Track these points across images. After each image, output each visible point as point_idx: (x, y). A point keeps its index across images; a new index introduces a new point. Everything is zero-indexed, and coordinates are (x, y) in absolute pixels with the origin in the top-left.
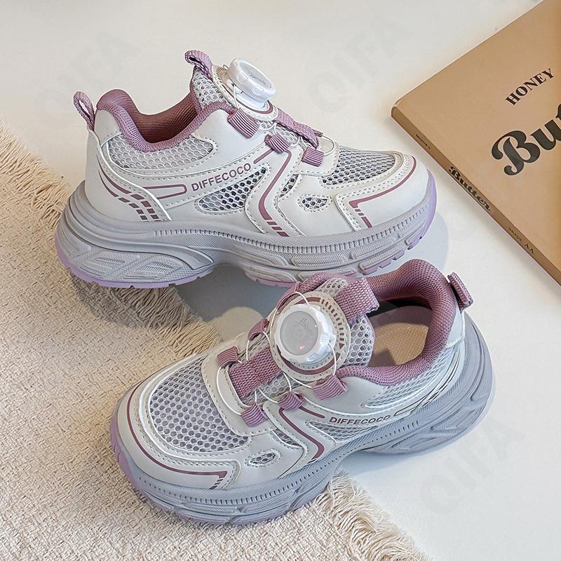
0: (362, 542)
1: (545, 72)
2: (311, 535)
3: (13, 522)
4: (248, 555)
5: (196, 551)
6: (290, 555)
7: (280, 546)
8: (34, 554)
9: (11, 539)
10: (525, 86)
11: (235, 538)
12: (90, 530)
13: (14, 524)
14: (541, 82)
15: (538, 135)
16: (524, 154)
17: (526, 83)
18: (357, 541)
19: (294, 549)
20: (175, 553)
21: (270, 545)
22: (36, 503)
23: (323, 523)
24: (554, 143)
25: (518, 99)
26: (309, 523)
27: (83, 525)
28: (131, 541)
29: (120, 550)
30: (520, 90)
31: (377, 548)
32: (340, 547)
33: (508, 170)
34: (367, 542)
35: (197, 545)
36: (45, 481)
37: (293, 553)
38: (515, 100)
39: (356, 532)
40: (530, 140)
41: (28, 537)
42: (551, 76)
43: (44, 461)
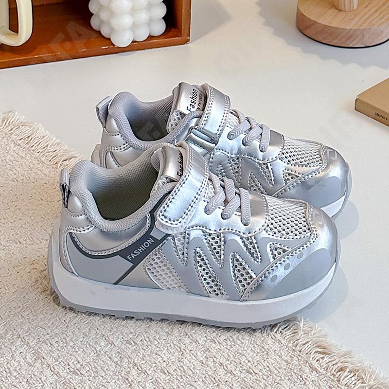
2: (278, 357)
4: (225, 368)
5: (182, 365)
6: (261, 368)
7: (252, 363)
9: (28, 354)
11: (215, 357)
13: (31, 344)
18: (316, 360)
19: (264, 364)
20: (165, 364)
21: (244, 362)
22: (49, 332)
23: (287, 349)
26: (276, 349)
28: (127, 356)
32: (302, 362)
37: (263, 367)
39: (316, 354)
41: (42, 352)
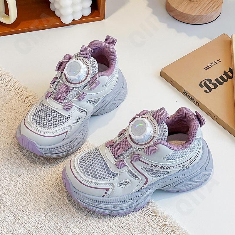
0: (154, 220)
1: (218, 60)
3: (13, 210)
4: (108, 224)
5: (87, 223)
8: (21, 222)
10: (211, 65)
12: (44, 214)
14: (217, 64)
15: (217, 80)
16: (212, 86)
17: (211, 64)
20: (78, 222)
24: (223, 83)
25: (208, 69)
27: (41, 212)
29: (56, 221)
30: (209, 66)
31: (160, 222)
32: (145, 222)
33: (206, 91)
34: (156, 220)
35: (87, 220)
36: (26, 196)
38: (207, 69)
39: (152, 216)
40: (214, 82)
42: (220, 62)
43: (25, 189)
